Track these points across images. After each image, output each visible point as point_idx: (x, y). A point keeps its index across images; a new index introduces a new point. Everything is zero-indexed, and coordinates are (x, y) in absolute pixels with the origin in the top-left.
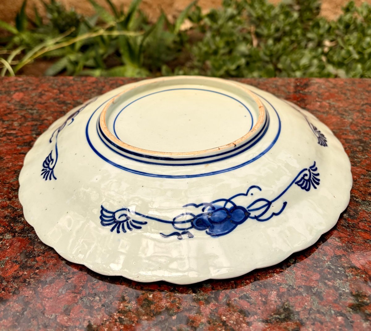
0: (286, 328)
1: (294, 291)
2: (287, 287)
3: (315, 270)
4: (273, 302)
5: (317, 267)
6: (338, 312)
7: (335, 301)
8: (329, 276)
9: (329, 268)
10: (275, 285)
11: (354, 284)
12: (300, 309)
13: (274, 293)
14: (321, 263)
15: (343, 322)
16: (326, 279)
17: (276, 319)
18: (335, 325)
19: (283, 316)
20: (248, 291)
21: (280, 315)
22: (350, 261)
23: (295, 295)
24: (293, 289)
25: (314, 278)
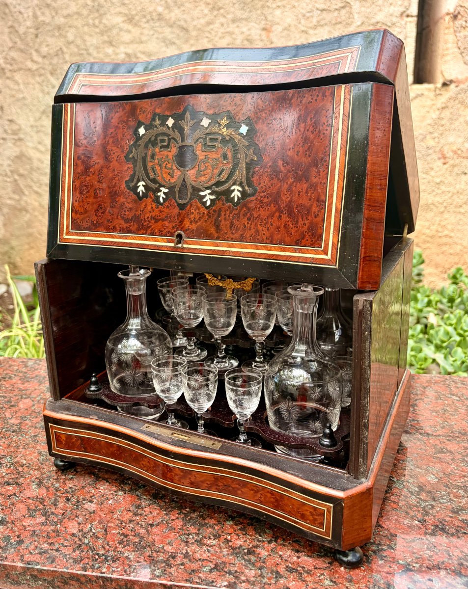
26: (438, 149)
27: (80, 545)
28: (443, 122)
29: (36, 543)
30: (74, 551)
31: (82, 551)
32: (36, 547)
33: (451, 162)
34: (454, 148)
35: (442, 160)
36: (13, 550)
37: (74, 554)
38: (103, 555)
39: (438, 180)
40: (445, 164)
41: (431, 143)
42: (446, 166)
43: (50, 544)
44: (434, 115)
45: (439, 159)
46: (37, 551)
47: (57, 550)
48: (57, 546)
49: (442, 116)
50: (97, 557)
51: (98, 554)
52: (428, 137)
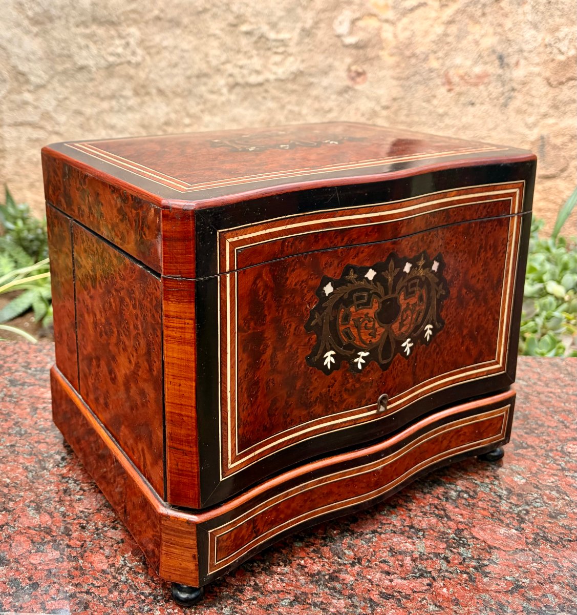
0: (421, 583)
1: (425, 557)
2: (419, 553)
3: (441, 541)
4: (409, 565)
5: (443, 538)
6: (463, 571)
7: (460, 564)
8: (454, 545)
9: (454, 539)
10: (409, 552)
11: (475, 550)
12: (431, 570)
13: (409, 558)
14: (447, 535)
15: (467, 578)
16: (451, 547)
17: (412, 576)
18: (461, 581)
19: (418, 575)
20: (386, 556)
21: (416, 573)
22: (471, 533)
23: (427, 559)
24: (424, 554)
25: (441, 547)
26: (442, 72)
27: (116, 585)
28: (449, 39)
29: (57, 586)
30: (111, 592)
31: (122, 592)
32: (58, 590)
33: (457, 89)
34: (461, 72)
35: (447, 87)
36: (27, 596)
37: (111, 596)
38: (150, 594)
39: (441, 111)
40: (450, 90)
41: (434, 64)
42: (451, 94)
43: (76, 585)
44: (439, 29)
45: (444, 84)
46: (61, 596)
47: (88, 592)
48: (86, 588)
49: (449, 31)
50: (143, 598)
51: (143, 594)
52: (432, 57)
